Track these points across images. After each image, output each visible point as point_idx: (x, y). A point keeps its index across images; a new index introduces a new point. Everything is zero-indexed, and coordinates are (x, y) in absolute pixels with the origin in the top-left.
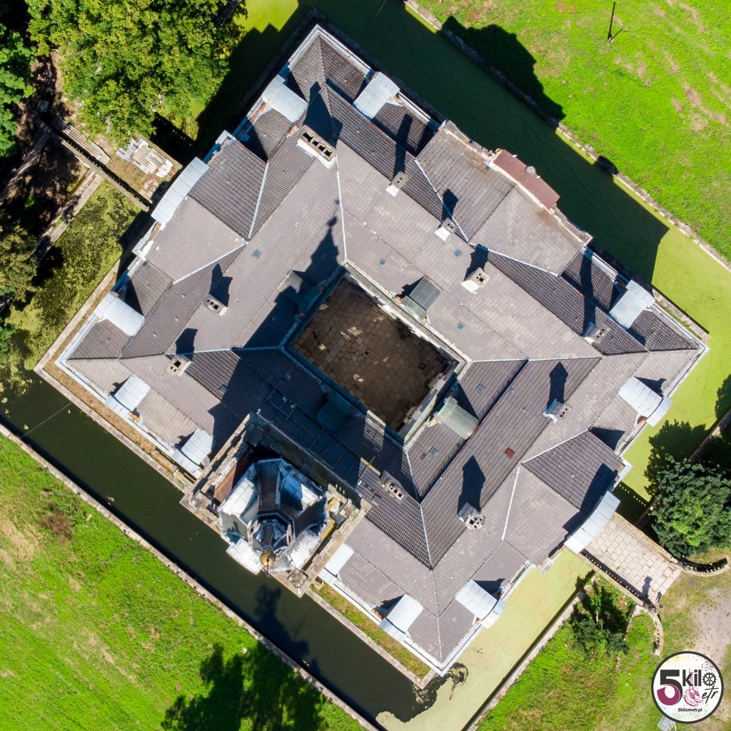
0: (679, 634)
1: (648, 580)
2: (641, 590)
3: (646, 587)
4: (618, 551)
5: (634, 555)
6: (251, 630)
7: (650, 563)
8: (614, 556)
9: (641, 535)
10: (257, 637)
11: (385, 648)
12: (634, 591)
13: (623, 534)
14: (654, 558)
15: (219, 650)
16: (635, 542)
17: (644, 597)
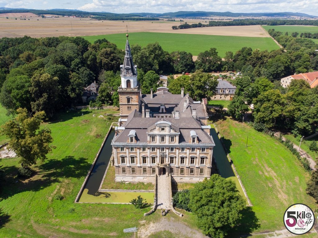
0: (154, 218)
1: (162, 204)
2: (158, 204)
3: (160, 205)
4: (163, 195)
5: (165, 198)
6: (94, 162)
7: (166, 202)
8: (161, 195)
9: (171, 193)
10: (93, 164)
11: (104, 180)
12: (157, 203)
13: (168, 193)
14: (168, 202)
15: (87, 159)
16: (168, 196)
17: (157, 206)
